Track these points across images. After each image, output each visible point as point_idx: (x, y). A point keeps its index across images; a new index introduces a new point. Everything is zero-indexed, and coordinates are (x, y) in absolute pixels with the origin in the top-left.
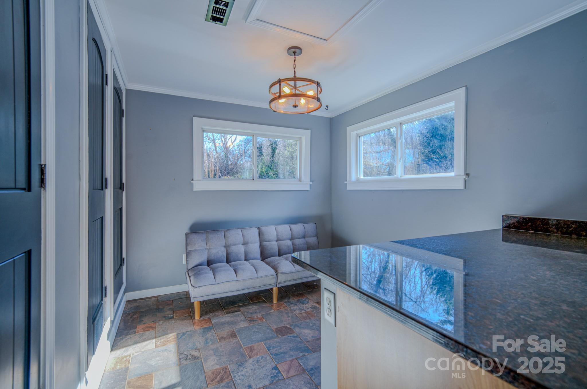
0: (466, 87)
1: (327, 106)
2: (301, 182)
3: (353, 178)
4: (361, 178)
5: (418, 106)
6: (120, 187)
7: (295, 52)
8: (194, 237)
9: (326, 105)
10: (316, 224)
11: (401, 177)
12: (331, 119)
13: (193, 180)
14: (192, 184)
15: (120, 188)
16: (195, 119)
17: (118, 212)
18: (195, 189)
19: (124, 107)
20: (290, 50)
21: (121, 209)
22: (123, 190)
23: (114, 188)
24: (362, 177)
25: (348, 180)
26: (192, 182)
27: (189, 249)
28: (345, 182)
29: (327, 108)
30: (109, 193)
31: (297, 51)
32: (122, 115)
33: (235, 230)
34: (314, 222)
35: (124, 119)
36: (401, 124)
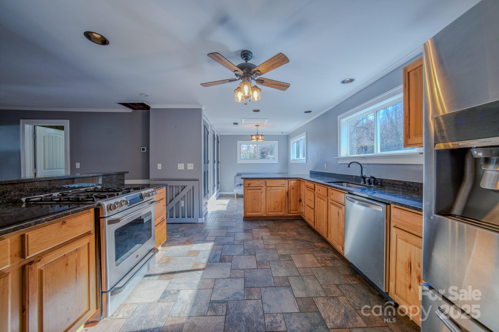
1: (282, 132)
2: (275, 160)
3: (292, 158)
6: (218, 162)
7: (257, 126)
8: (237, 177)
11: (300, 158)
12: (287, 135)
14: (237, 161)
17: (218, 169)
18: (238, 163)
19: (219, 141)
21: (218, 168)
23: (217, 163)
24: (295, 158)
27: (235, 181)
28: (290, 160)
30: (216, 164)
32: (218, 143)
35: (219, 144)
36: (301, 140)
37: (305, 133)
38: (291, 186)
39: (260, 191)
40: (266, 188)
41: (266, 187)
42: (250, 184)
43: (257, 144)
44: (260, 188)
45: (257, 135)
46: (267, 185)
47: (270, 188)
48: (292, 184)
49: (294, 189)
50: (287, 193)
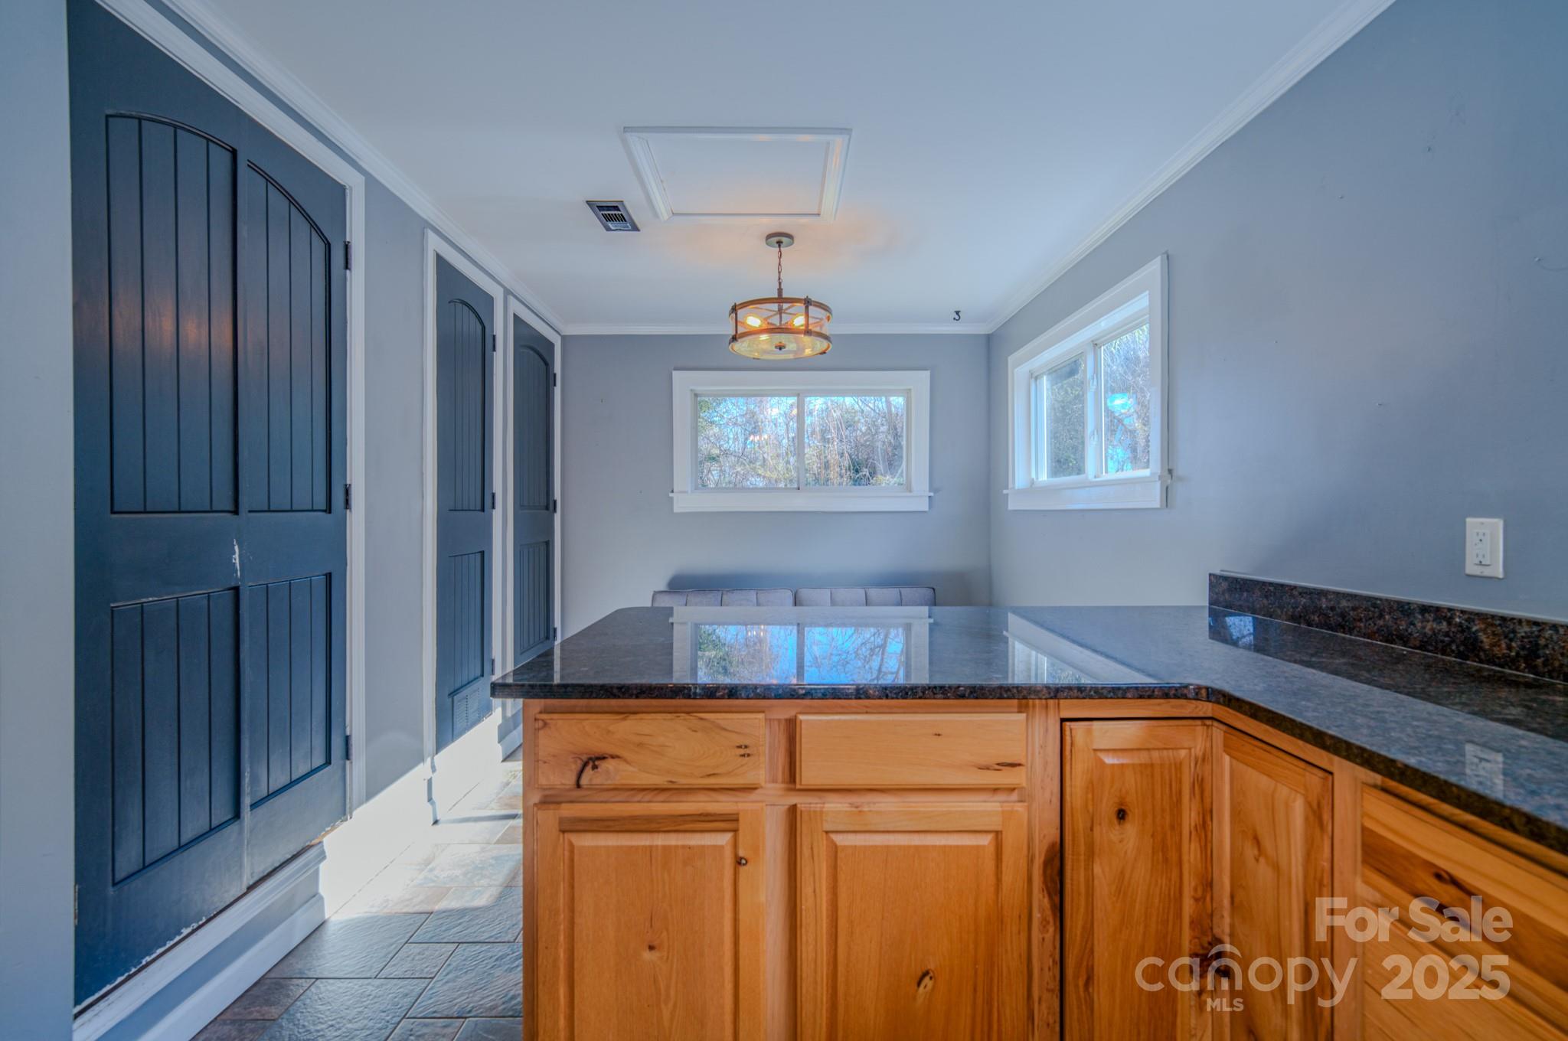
0: (1165, 256)
1: (957, 313)
2: (910, 491)
3: (1020, 478)
4: (1040, 480)
5: (1099, 302)
6: (545, 506)
7: (779, 243)
8: (665, 599)
9: (957, 310)
10: (934, 589)
11: (1095, 477)
12: (989, 338)
13: (672, 492)
14: (672, 498)
15: (547, 508)
16: (675, 373)
17: (541, 548)
18: (676, 510)
19: (557, 369)
20: (769, 240)
21: (548, 543)
22: (555, 510)
24: (1044, 477)
25: (1010, 486)
26: (671, 495)
28: (1005, 492)
29: (957, 318)
30: (500, 516)
31: (784, 239)
32: (551, 384)
33: (744, 592)
34: (931, 586)
35: (557, 390)
36: (1096, 345)
37: (1154, 268)
38: (1091, 787)
39: (724, 839)
40: (793, 809)
41: (794, 799)
42: (593, 761)
43: (798, 395)
44: (722, 805)
45: (780, 299)
46: (809, 774)
47: (835, 805)
48: (1109, 760)
49: (1134, 814)
50: (1047, 864)
